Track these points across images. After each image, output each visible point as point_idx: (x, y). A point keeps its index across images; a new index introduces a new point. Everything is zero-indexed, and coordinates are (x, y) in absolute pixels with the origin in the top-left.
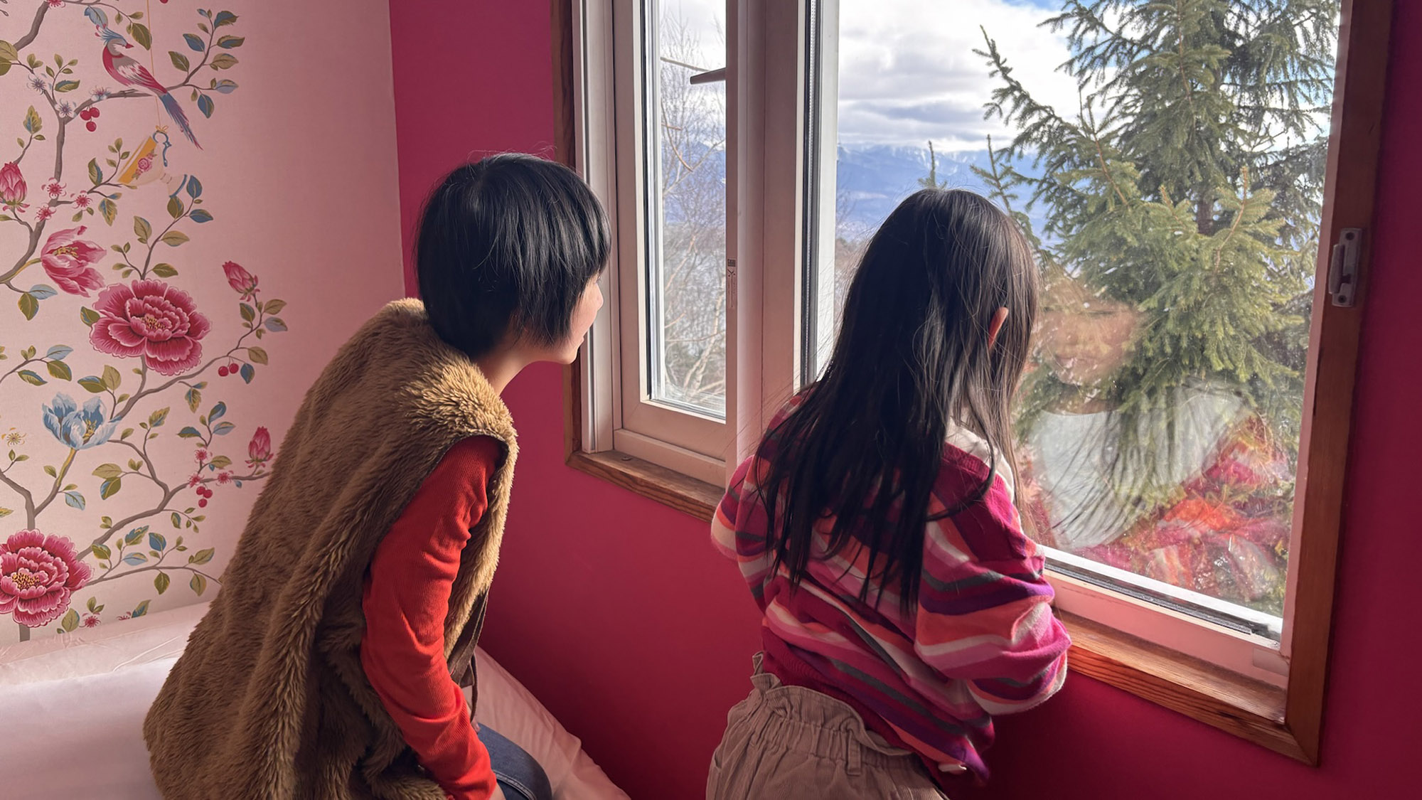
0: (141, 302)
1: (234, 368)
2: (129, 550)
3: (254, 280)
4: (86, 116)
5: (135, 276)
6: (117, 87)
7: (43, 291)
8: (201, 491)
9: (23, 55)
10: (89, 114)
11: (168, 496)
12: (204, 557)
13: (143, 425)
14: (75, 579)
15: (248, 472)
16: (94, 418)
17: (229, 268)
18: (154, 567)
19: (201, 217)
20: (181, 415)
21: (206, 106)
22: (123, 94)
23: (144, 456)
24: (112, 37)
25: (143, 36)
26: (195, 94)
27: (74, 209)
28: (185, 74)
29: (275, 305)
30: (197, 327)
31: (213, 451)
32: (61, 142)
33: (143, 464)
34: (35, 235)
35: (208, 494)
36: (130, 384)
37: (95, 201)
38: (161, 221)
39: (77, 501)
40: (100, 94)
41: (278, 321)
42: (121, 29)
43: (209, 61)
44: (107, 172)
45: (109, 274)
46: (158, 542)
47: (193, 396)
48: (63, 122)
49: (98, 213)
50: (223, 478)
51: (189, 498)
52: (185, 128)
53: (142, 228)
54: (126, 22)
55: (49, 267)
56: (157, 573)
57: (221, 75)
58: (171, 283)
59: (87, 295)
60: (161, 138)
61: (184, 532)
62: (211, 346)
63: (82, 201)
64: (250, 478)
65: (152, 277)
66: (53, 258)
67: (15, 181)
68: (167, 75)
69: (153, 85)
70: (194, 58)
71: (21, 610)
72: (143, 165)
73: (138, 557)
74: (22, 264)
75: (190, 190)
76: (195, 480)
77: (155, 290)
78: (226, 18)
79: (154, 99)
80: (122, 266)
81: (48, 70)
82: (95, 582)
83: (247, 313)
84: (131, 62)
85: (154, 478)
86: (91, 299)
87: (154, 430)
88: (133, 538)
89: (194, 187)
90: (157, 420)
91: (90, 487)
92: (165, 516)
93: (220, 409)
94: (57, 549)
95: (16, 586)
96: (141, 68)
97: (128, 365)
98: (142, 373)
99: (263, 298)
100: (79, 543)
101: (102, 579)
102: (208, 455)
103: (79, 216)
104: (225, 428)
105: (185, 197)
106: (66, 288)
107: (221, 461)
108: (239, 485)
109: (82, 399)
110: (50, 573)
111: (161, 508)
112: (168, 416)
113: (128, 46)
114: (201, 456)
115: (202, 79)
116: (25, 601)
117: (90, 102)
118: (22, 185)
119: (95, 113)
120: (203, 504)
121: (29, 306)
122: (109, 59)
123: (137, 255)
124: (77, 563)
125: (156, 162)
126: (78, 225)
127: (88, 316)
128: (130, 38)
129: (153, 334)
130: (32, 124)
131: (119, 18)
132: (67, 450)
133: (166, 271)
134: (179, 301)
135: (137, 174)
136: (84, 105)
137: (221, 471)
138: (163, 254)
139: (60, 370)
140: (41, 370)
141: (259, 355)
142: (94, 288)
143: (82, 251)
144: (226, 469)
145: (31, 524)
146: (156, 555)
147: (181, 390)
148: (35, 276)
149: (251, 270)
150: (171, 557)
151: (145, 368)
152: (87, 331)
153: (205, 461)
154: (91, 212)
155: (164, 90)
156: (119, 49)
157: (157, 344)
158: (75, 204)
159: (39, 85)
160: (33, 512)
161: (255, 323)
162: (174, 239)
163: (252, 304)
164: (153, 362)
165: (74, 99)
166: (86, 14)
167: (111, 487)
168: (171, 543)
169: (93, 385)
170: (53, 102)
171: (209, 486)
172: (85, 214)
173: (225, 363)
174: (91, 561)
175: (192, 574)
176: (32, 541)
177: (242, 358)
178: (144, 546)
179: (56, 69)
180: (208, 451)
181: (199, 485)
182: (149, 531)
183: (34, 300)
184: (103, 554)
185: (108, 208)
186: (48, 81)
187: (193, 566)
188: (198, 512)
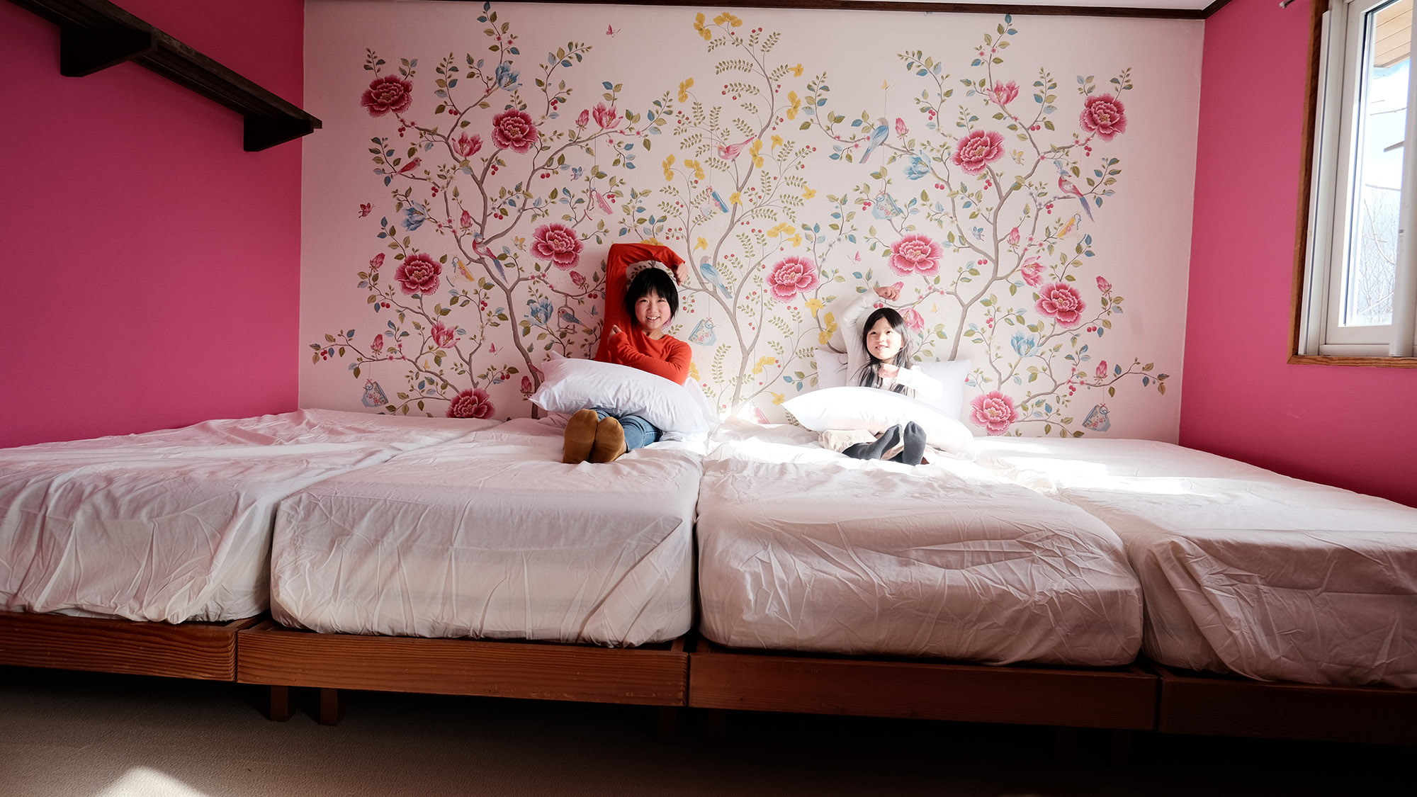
0: (1058, 292)
1: (1095, 329)
2: (1036, 409)
3: (1110, 286)
4: (1048, 207)
5: (1057, 280)
6: (1063, 194)
7: (1020, 284)
8: (1071, 387)
9: (1027, 182)
10: (1049, 206)
11: (1056, 387)
12: (1068, 421)
13: (1050, 350)
14: (1011, 419)
15: (1094, 382)
16: (1031, 344)
17: (1099, 279)
18: (1045, 421)
19: (1090, 254)
20: (1068, 349)
21: (1099, 202)
22: (1064, 198)
23: (1049, 365)
24: (1064, 173)
25: (1076, 171)
26: (1095, 197)
27: (1037, 248)
28: (1092, 188)
29: (1118, 300)
30: (1080, 307)
31: (1079, 369)
32: (1036, 219)
33: (1048, 369)
34: (1020, 259)
35: (1074, 390)
36: (1047, 330)
37: (1046, 245)
38: (1072, 254)
39: (1018, 381)
40: (1055, 198)
41: (1119, 308)
42: (1066, 169)
43: (1104, 181)
44: (1053, 232)
45: (1047, 279)
46: (1049, 409)
47: (1074, 339)
48: (1039, 210)
49: (1046, 250)
50: (1082, 383)
51: (1064, 390)
52: (1089, 212)
53: (1064, 258)
54: (1070, 166)
55: (1024, 273)
56: (1046, 423)
57: (1108, 188)
58: (1072, 285)
59: (1036, 287)
60: (1077, 217)
61: (1060, 406)
62: (1086, 316)
63: (1041, 245)
64: (1094, 386)
65: (1065, 281)
66: (1025, 269)
67: (1016, 235)
68: (1084, 188)
69: (1078, 193)
70: (1097, 180)
71: (989, 427)
72: (1068, 229)
73: (1039, 414)
74: (1013, 271)
75: (1086, 241)
76: (1070, 381)
77: (1065, 288)
78: (1115, 161)
79: (1077, 199)
80: (1053, 275)
81: (1036, 187)
82: (1020, 421)
83: (1104, 302)
84: (1070, 183)
85: (1051, 377)
86: (1038, 289)
87: (1055, 354)
88: (1038, 404)
89: (1088, 240)
90: (1056, 349)
91: (1025, 376)
92: (1053, 396)
93: (1085, 348)
94: (1007, 402)
95: (989, 415)
96: (1074, 186)
97: (1049, 321)
98: (1054, 326)
99: (1113, 295)
100: (1016, 402)
101: (1023, 421)
102: (1077, 370)
103: (1039, 251)
104: (1087, 357)
105: (1084, 245)
106: (1028, 283)
107: (1082, 374)
108: (1089, 388)
109: (1027, 334)
110: (1002, 411)
111: (1052, 393)
112: (1062, 347)
113: (1070, 176)
114: (1074, 370)
115: (1099, 190)
116: (991, 423)
117: (1051, 201)
118: (1019, 237)
119: (1051, 206)
120: (1071, 394)
121: (1013, 290)
122: (1061, 182)
123: (1059, 271)
124: (1014, 411)
125: (1074, 228)
126: (1037, 255)
127: (1036, 297)
128: (1071, 173)
129: (1061, 308)
130: (1026, 211)
131: (1068, 164)
132: (1019, 356)
133: (1070, 278)
134: (1074, 293)
135: (1065, 233)
136: (1048, 203)
137: (1082, 380)
138: (1071, 270)
139: (1021, 320)
140: (1013, 318)
141: (1107, 324)
142: (1040, 284)
143: (1037, 266)
144: (1084, 379)
145: (999, 389)
146: (1047, 415)
147: (1069, 336)
148: (1018, 277)
149: (1109, 281)
150: (1054, 418)
151: (1055, 323)
152: (1035, 303)
153: (1075, 373)
154: (1044, 250)
155: (1082, 195)
156: (1066, 178)
157: (1062, 312)
158: (1038, 246)
159: (1031, 194)
160: (1001, 383)
161: (1108, 307)
162: (1076, 264)
163: (1107, 298)
164: (1059, 320)
165: (1044, 200)
166: (1055, 163)
167: (1033, 377)
168: (1054, 410)
169: (1033, 329)
170: (1036, 201)
171: (1074, 386)
172: (1041, 250)
173: (1091, 326)
174: (1019, 411)
175: (1061, 428)
176: (998, 396)
177: (1099, 324)
178: (1042, 409)
179: (1039, 187)
180: (1077, 368)
181: (1070, 384)
182: (1046, 402)
183: (1015, 287)
184: (1025, 409)
185: (1050, 248)
186: (1035, 193)
187: (1062, 424)
188: (1069, 397)
